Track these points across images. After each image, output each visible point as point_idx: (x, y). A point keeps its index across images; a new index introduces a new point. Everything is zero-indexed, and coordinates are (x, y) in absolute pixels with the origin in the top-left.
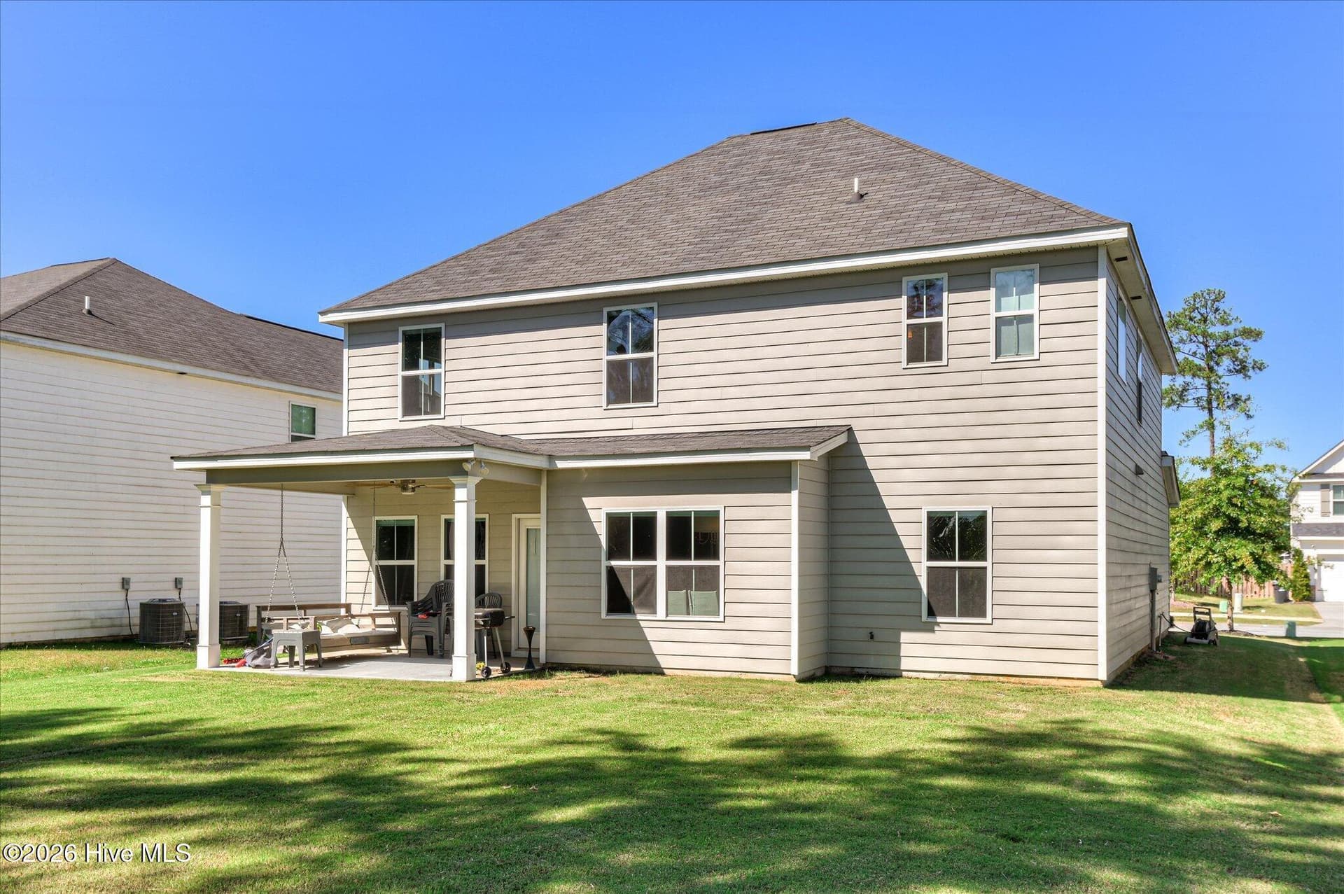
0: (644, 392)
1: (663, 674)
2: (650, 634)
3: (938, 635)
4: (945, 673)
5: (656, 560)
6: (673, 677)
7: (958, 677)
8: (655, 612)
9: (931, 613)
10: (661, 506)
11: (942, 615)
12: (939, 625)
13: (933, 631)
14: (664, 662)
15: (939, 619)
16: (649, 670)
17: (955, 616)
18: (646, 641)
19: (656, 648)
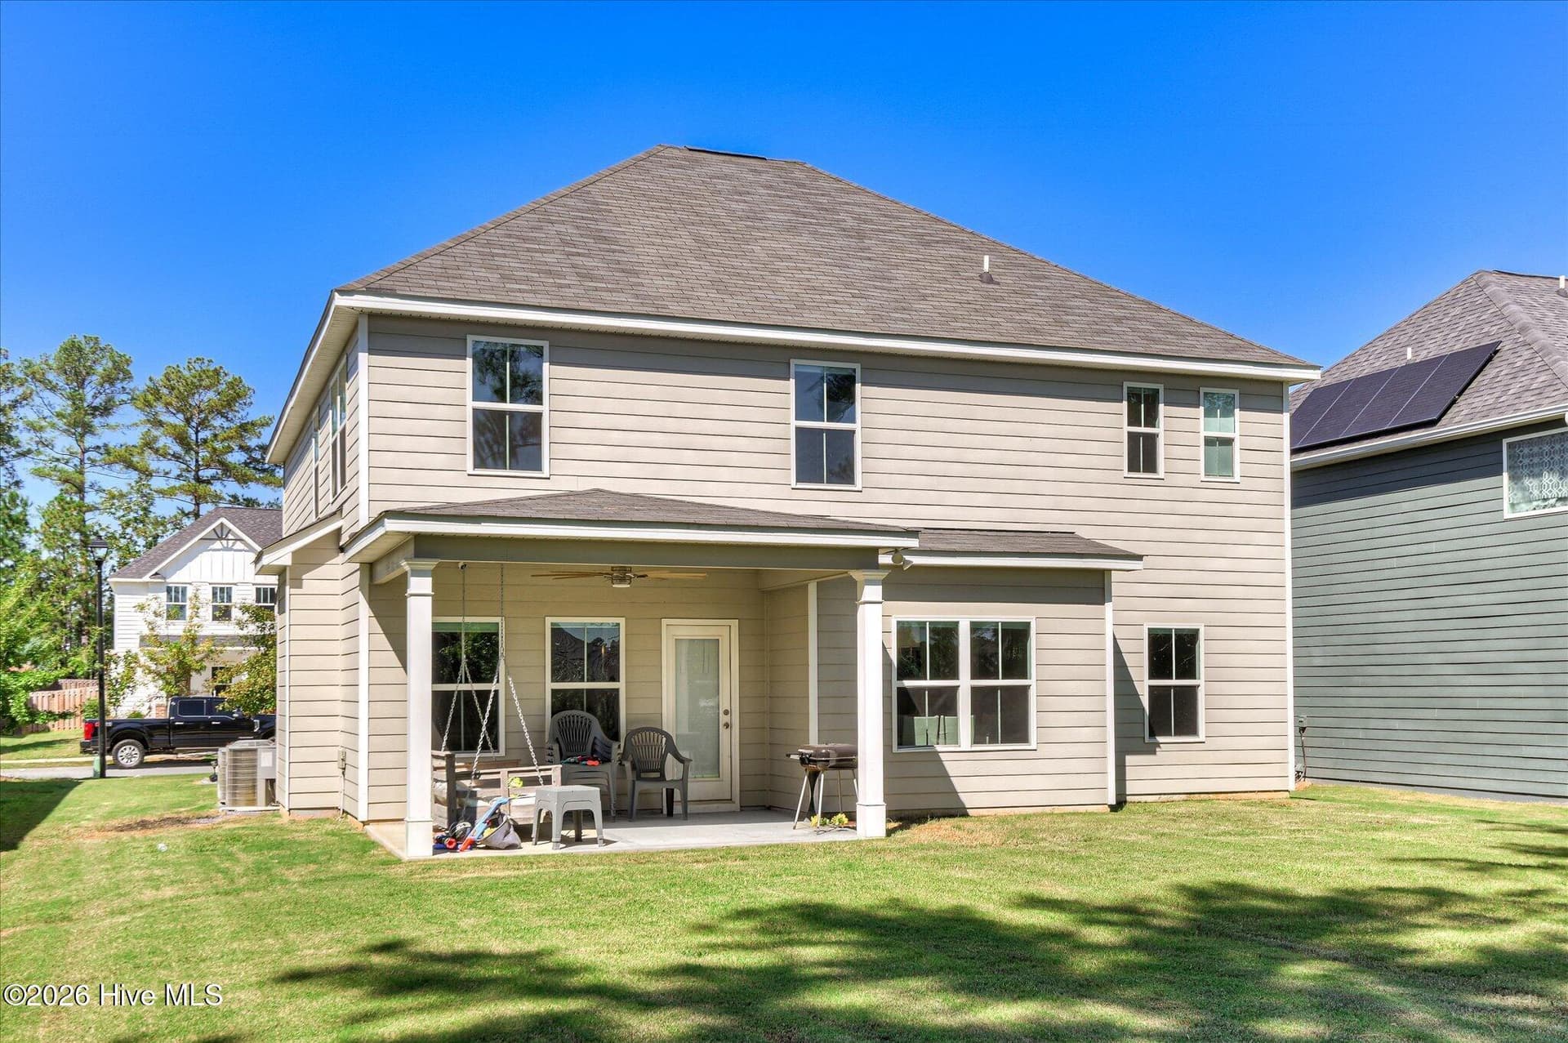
0: (843, 473)
1: (965, 815)
2: (951, 768)
3: (1161, 755)
4: (1165, 794)
5: (958, 679)
6: (980, 817)
7: (1175, 797)
8: (956, 742)
9: (1152, 734)
10: (964, 615)
11: (1160, 735)
12: (1160, 747)
13: (1154, 753)
14: (968, 800)
15: (1160, 739)
16: (953, 812)
17: (1171, 735)
18: (946, 776)
19: (959, 785)
